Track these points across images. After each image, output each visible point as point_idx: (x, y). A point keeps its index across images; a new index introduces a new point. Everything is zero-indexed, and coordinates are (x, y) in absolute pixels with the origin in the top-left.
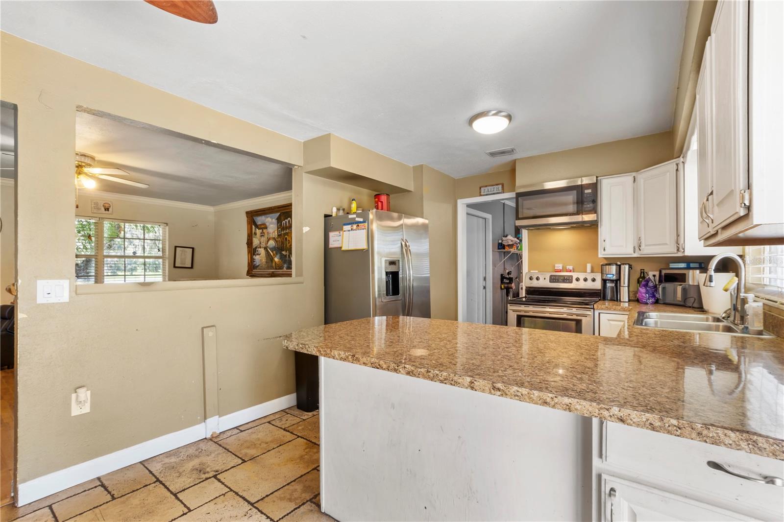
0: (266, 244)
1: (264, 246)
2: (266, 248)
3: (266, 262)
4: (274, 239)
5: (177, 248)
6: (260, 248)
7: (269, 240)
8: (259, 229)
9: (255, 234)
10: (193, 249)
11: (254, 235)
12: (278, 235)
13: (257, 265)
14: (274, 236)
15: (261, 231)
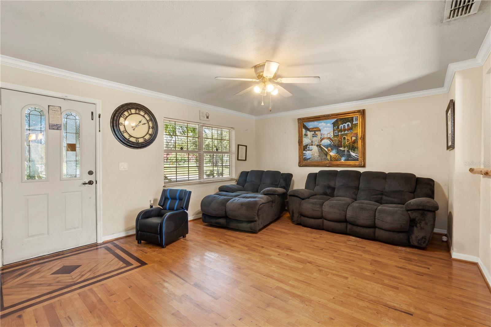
0: (319, 142)
1: (317, 144)
2: (319, 146)
3: (319, 156)
4: (329, 138)
5: (240, 146)
6: (312, 145)
7: (322, 139)
8: (310, 131)
9: (306, 135)
10: (246, 146)
11: (304, 136)
12: (334, 136)
13: (308, 158)
14: (329, 137)
15: (313, 133)
